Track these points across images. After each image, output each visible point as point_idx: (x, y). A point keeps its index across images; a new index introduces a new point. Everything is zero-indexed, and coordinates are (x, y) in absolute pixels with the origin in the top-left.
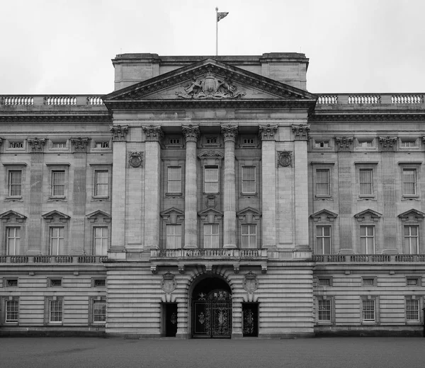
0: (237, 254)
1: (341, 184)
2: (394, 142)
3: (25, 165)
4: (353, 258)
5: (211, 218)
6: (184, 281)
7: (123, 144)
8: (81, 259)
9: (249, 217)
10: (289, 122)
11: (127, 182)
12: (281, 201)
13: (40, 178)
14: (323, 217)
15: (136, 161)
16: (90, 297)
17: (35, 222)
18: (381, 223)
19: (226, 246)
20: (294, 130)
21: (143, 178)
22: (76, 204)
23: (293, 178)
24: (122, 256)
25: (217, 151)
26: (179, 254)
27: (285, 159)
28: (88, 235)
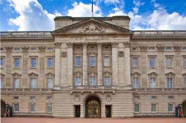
0: (103, 88)
1: (143, 63)
3: (21, 56)
4: (148, 89)
5: (93, 75)
6: (83, 97)
7: (59, 49)
9: (107, 75)
10: (122, 41)
11: (60, 62)
13: (27, 61)
14: (136, 75)
15: (64, 55)
16: (46, 103)
17: (24, 76)
18: (158, 77)
19: (99, 85)
20: (125, 44)
22: (40, 70)
23: (124, 61)
24: (59, 89)
26: (81, 88)
27: (121, 54)
28: (45, 81)
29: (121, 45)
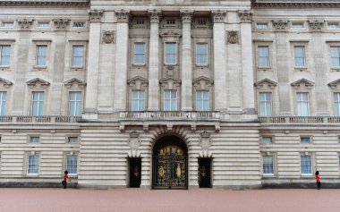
0: (194, 116)
1: (279, 58)
2: (322, 24)
3: (14, 41)
4: (291, 119)
5: (170, 85)
6: (147, 138)
7: (98, 25)
8: (58, 119)
9: (203, 85)
10: (235, 9)
11: (100, 56)
12: (230, 71)
13: (26, 52)
15: (108, 38)
16: (64, 152)
17: (20, 87)
18: (313, 91)
19: (183, 108)
20: (240, 15)
21: (114, 52)
22: (55, 73)
23: (240, 53)
24: (94, 117)
25: (176, 31)
26: (144, 116)
27: (233, 37)
28: (65, 99)
29: (232, 18)
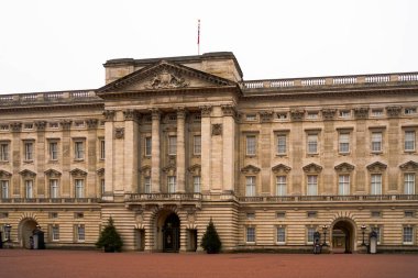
2: (303, 114)
3: (59, 139)
5: (172, 172)
6: (149, 215)
7: (111, 123)
8: (92, 200)
9: (197, 172)
10: (219, 103)
12: (214, 160)
13: (68, 147)
14: (251, 171)
15: (120, 134)
17: (66, 176)
18: (291, 174)
19: (177, 191)
20: (223, 109)
21: (123, 146)
23: (222, 143)
24: (110, 199)
27: (217, 130)
29: (217, 112)
